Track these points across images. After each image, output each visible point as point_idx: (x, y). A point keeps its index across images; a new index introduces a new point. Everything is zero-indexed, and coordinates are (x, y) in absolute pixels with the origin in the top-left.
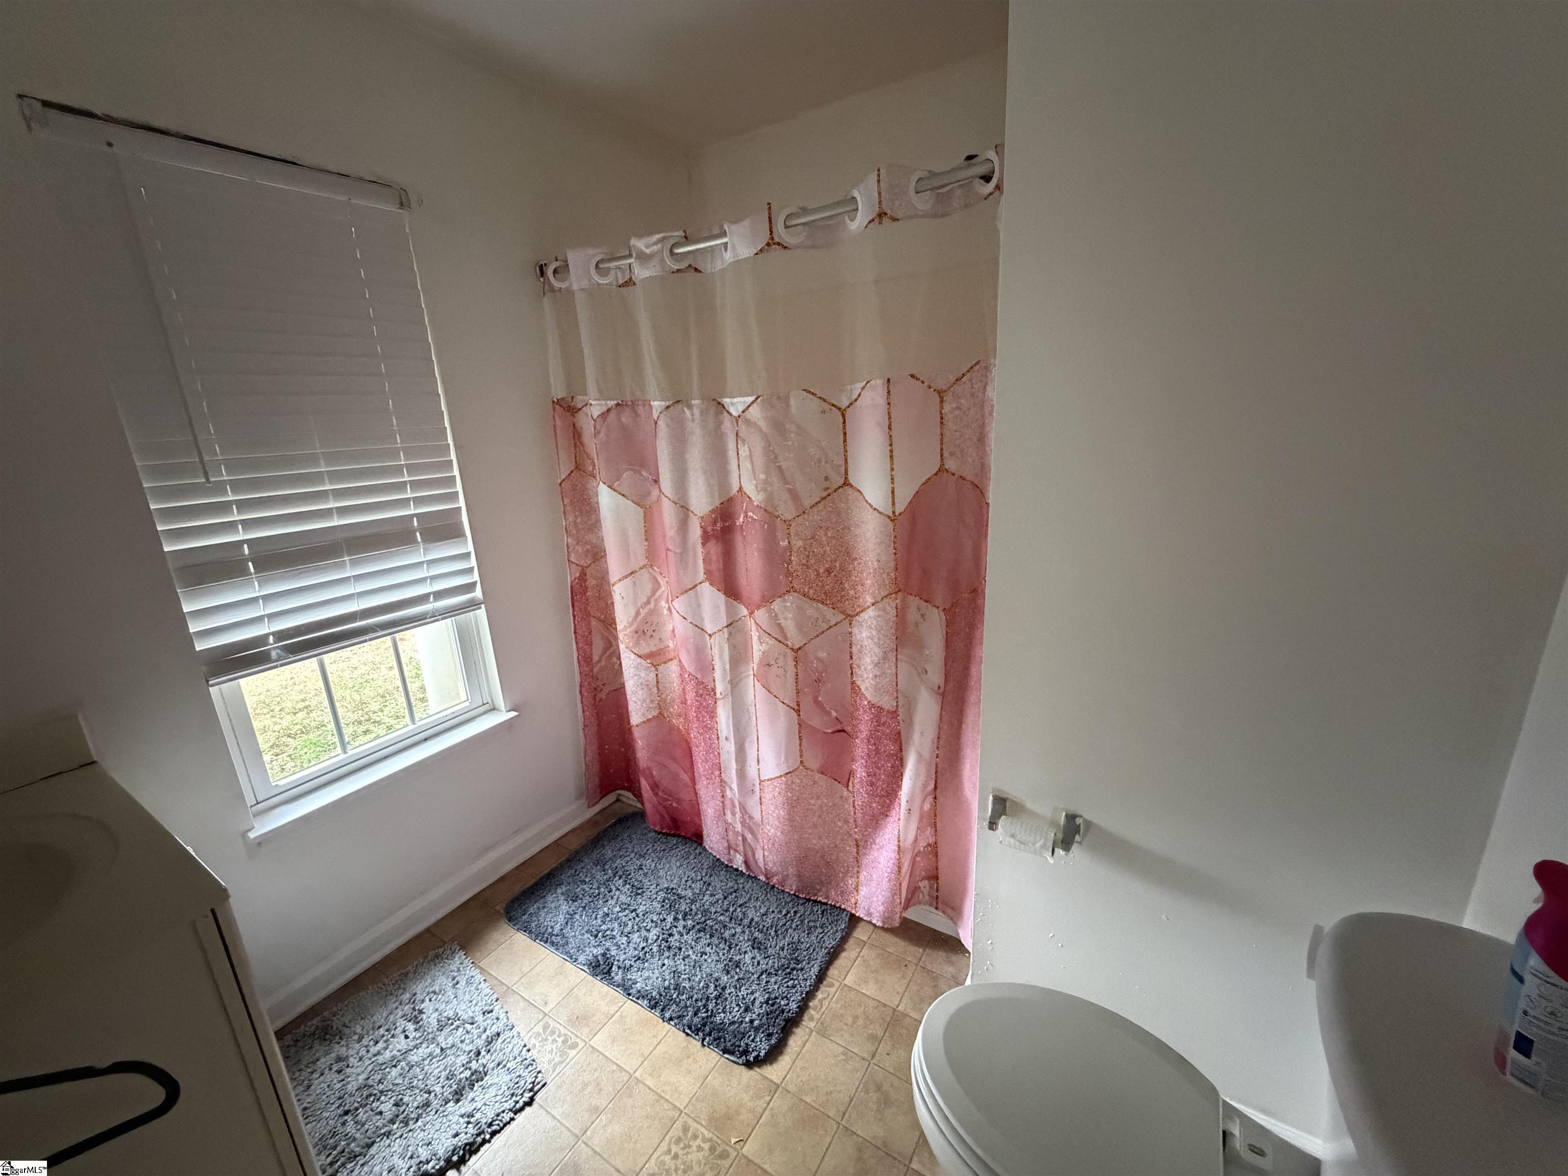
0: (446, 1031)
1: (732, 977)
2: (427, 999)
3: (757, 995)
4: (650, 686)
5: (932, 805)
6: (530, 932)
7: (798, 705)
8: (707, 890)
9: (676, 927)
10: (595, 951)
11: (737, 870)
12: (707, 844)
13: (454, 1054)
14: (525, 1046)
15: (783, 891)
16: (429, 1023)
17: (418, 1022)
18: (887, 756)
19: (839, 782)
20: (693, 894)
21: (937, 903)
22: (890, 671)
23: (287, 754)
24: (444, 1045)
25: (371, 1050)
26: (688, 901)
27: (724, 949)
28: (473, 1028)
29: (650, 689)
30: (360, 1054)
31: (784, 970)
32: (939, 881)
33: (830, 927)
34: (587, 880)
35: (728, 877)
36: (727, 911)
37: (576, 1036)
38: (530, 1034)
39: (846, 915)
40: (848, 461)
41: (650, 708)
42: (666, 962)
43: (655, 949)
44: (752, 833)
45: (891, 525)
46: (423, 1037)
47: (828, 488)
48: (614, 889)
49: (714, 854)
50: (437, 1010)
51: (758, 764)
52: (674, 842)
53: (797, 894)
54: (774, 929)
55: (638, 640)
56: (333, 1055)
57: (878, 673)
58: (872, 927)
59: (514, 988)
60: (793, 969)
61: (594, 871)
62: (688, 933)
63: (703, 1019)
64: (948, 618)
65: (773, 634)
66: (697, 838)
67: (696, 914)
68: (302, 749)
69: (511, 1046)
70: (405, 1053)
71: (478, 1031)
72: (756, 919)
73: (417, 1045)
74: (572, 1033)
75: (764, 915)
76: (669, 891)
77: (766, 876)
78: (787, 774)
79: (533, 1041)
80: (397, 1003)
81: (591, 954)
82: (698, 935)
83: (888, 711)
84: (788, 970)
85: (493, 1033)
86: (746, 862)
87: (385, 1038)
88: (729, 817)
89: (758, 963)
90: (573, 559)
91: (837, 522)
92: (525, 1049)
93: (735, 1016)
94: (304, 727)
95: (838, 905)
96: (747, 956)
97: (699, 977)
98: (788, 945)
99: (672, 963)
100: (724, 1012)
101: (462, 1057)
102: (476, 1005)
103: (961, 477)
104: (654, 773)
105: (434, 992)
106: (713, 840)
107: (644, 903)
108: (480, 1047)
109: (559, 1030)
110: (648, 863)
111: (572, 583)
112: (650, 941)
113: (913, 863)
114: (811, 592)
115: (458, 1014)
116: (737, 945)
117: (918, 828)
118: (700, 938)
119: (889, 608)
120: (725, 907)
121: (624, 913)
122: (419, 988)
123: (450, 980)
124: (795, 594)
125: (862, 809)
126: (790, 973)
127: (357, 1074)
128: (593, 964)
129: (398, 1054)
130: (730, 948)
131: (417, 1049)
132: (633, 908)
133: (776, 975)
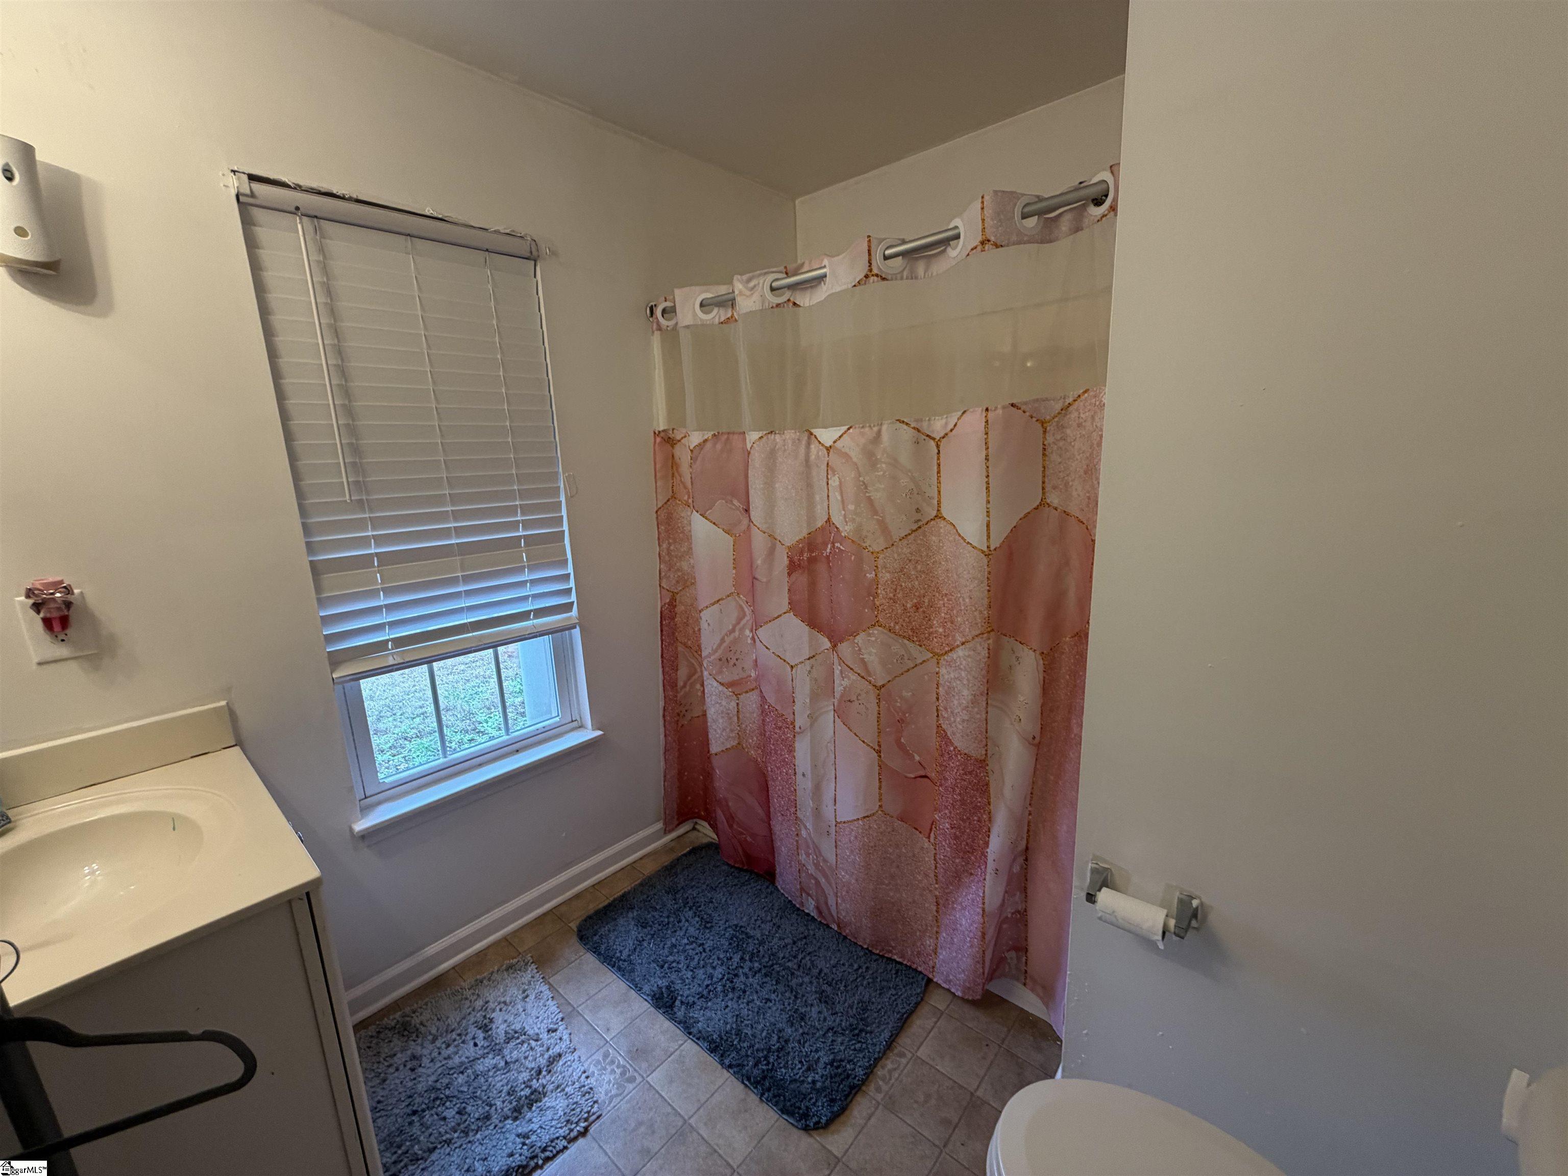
0: (512, 1044)
1: (796, 1030)
2: (498, 1009)
3: (821, 1054)
4: (731, 715)
5: (1022, 867)
6: (599, 954)
7: (880, 746)
8: (777, 932)
9: (742, 967)
10: (660, 982)
11: (808, 915)
12: (779, 884)
13: (517, 1069)
14: (584, 1072)
15: (855, 944)
16: (497, 1033)
17: (487, 1031)
18: (973, 808)
19: (920, 832)
20: (762, 935)
21: (1026, 979)
22: (978, 716)
23: (403, 755)
24: (508, 1058)
25: (443, 1052)
26: (756, 942)
27: (790, 998)
28: (537, 1045)
29: (730, 718)
30: (433, 1056)
31: (851, 1031)
32: (1028, 954)
33: (903, 990)
34: (658, 907)
35: (799, 921)
36: (795, 957)
37: (635, 1070)
38: (589, 1060)
39: (923, 979)
40: (942, 493)
41: (730, 737)
42: (729, 1004)
43: (719, 988)
44: (826, 876)
45: (985, 560)
46: (491, 1047)
47: (919, 520)
48: (684, 920)
49: (786, 896)
50: (506, 1021)
51: (835, 805)
52: (747, 878)
53: (870, 949)
54: (843, 983)
55: (721, 668)
56: (409, 1052)
57: (966, 718)
58: (950, 997)
59: (579, 1009)
60: (861, 1031)
61: (665, 899)
62: (754, 976)
63: (763, 1071)
64: (1046, 663)
65: (856, 669)
66: (769, 875)
67: (763, 956)
68: (415, 752)
69: (571, 1069)
70: (473, 1060)
71: (541, 1049)
72: (825, 970)
73: (484, 1054)
74: (631, 1065)
75: (834, 967)
76: (738, 928)
77: (839, 926)
78: (864, 817)
79: (592, 1068)
80: (470, 1009)
81: (656, 985)
82: (765, 980)
83: (976, 760)
84: (856, 1032)
85: (555, 1054)
86: (818, 908)
87: (456, 1043)
88: (803, 857)
89: (825, 1019)
90: (663, 585)
91: (927, 555)
92: (584, 1075)
93: (797, 1074)
94: (419, 732)
95: (914, 966)
96: (813, 1009)
97: (762, 1025)
98: (858, 1003)
99: (735, 1006)
100: (785, 1067)
101: (524, 1074)
102: (542, 1021)
103: (1065, 512)
104: (730, 804)
105: (505, 1003)
106: (786, 881)
107: (712, 938)
108: (542, 1066)
109: (619, 1060)
110: (719, 896)
111: (662, 608)
112: (715, 979)
113: (999, 930)
114: (897, 627)
115: (524, 1028)
116: (803, 996)
117: (1006, 892)
118: (766, 983)
119: (979, 648)
120: (793, 953)
121: (691, 947)
122: (492, 995)
123: (521, 992)
124: (880, 628)
125: (944, 864)
126: (858, 1035)
127: (428, 1075)
128: (657, 996)
129: (466, 1060)
130: (796, 997)
131: (484, 1058)
132: (701, 942)
133: (843, 1034)
